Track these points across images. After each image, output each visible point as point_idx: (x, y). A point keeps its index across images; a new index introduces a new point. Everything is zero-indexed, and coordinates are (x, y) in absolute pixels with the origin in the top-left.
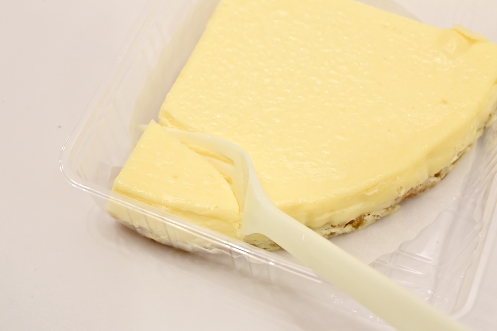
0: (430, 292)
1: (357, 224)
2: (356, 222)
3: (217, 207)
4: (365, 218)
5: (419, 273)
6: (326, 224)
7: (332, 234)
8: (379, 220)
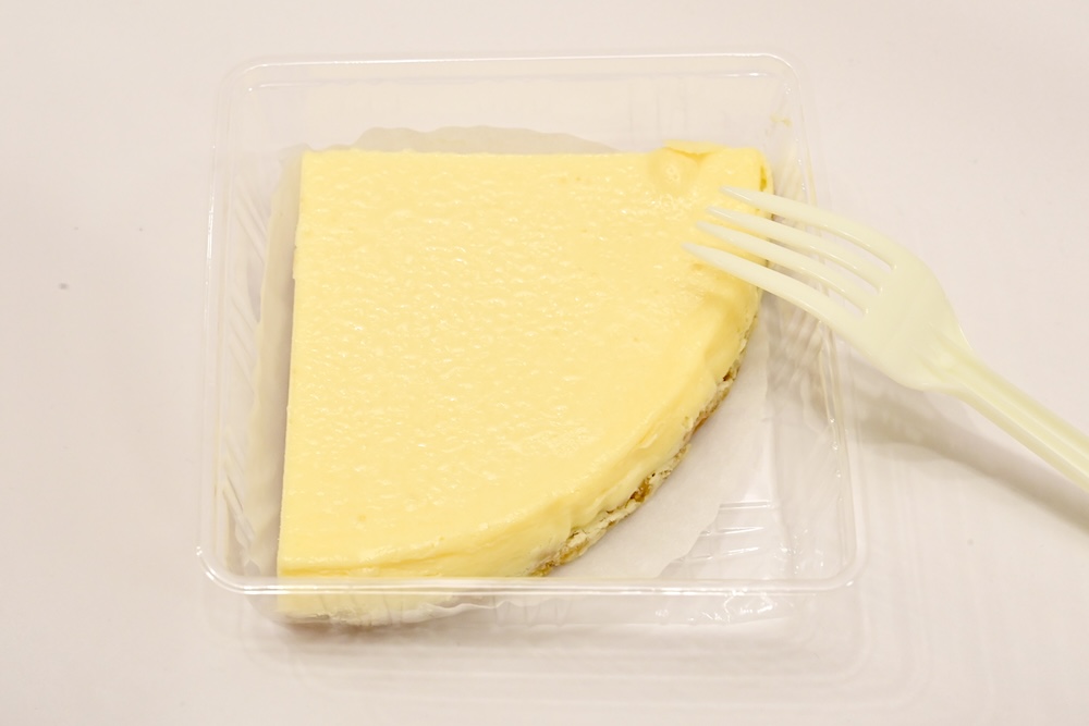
0: (785, 550)
1: (641, 494)
2: (640, 493)
3: (442, 539)
4: (650, 482)
5: (758, 528)
6: (599, 513)
7: (611, 524)
8: (668, 476)
